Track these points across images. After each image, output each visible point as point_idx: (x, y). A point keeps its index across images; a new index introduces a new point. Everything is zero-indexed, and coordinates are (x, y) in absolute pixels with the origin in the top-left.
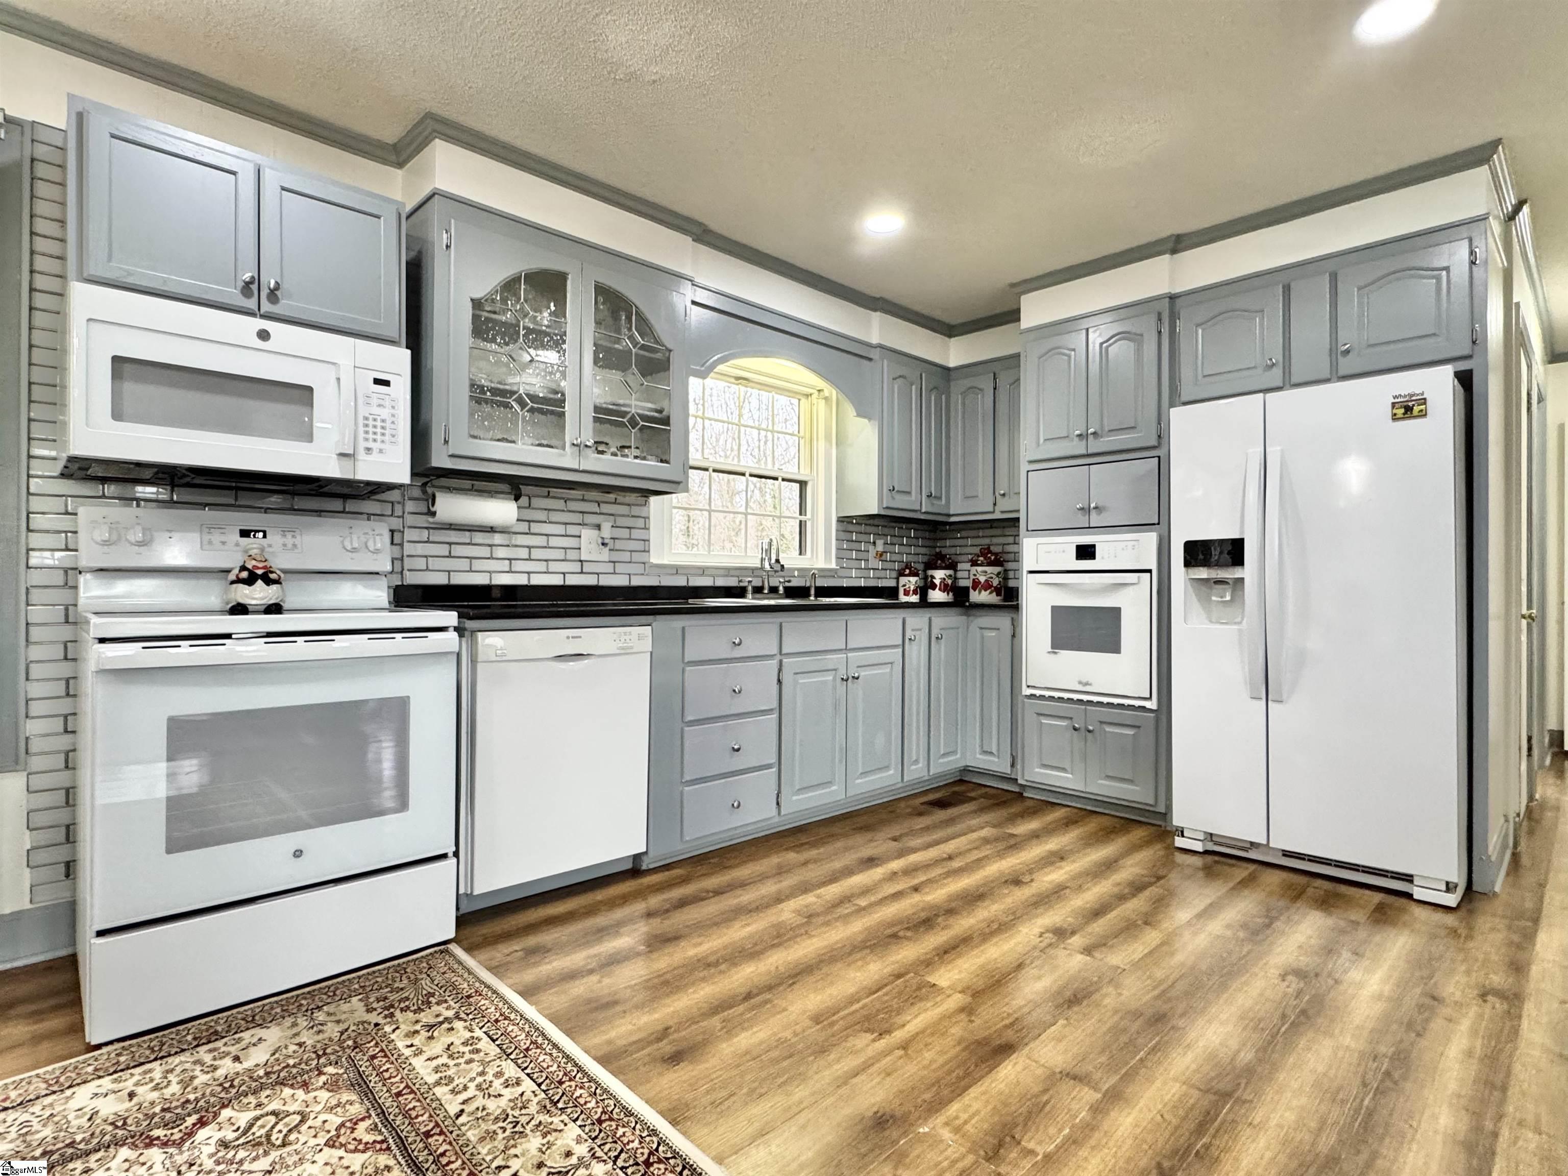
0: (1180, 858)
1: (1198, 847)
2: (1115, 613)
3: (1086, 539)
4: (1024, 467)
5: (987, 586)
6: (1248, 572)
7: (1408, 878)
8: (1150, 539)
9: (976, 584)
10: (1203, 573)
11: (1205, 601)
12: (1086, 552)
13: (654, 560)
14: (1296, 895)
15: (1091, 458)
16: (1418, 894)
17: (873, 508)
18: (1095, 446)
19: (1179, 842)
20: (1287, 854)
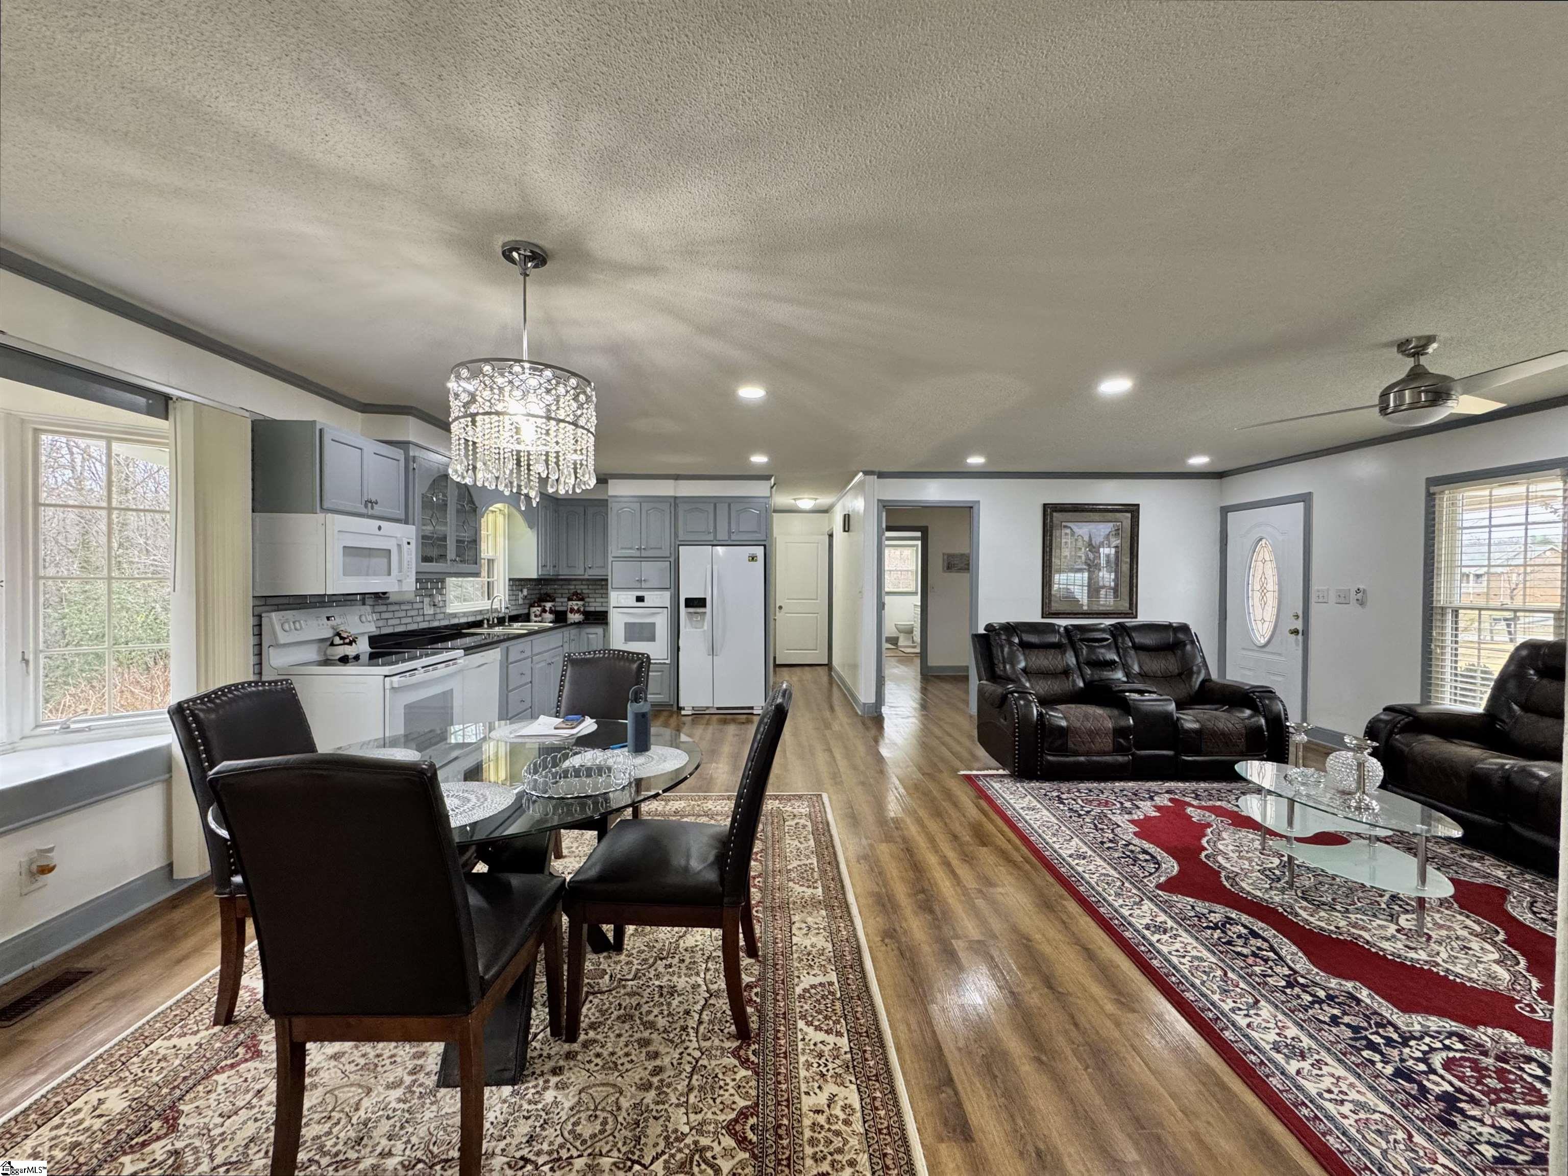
0: (684, 719)
1: (690, 713)
2: (654, 624)
3: (640, 594)
4: (610, 559)
5: (578, 611)
6: (708, 609)
7: (752, 708)
8: (667, 595)
9: (572, 611)
10: (691, 610)
11: (690, 620)
12: (640, 599)
13: (448, 611)
14: (725, 722)
15: (641, 559)
16: (755, 712)
17: (535, 576)
18: (644, 554)
19: (683, 712)
20: (718, 709)
